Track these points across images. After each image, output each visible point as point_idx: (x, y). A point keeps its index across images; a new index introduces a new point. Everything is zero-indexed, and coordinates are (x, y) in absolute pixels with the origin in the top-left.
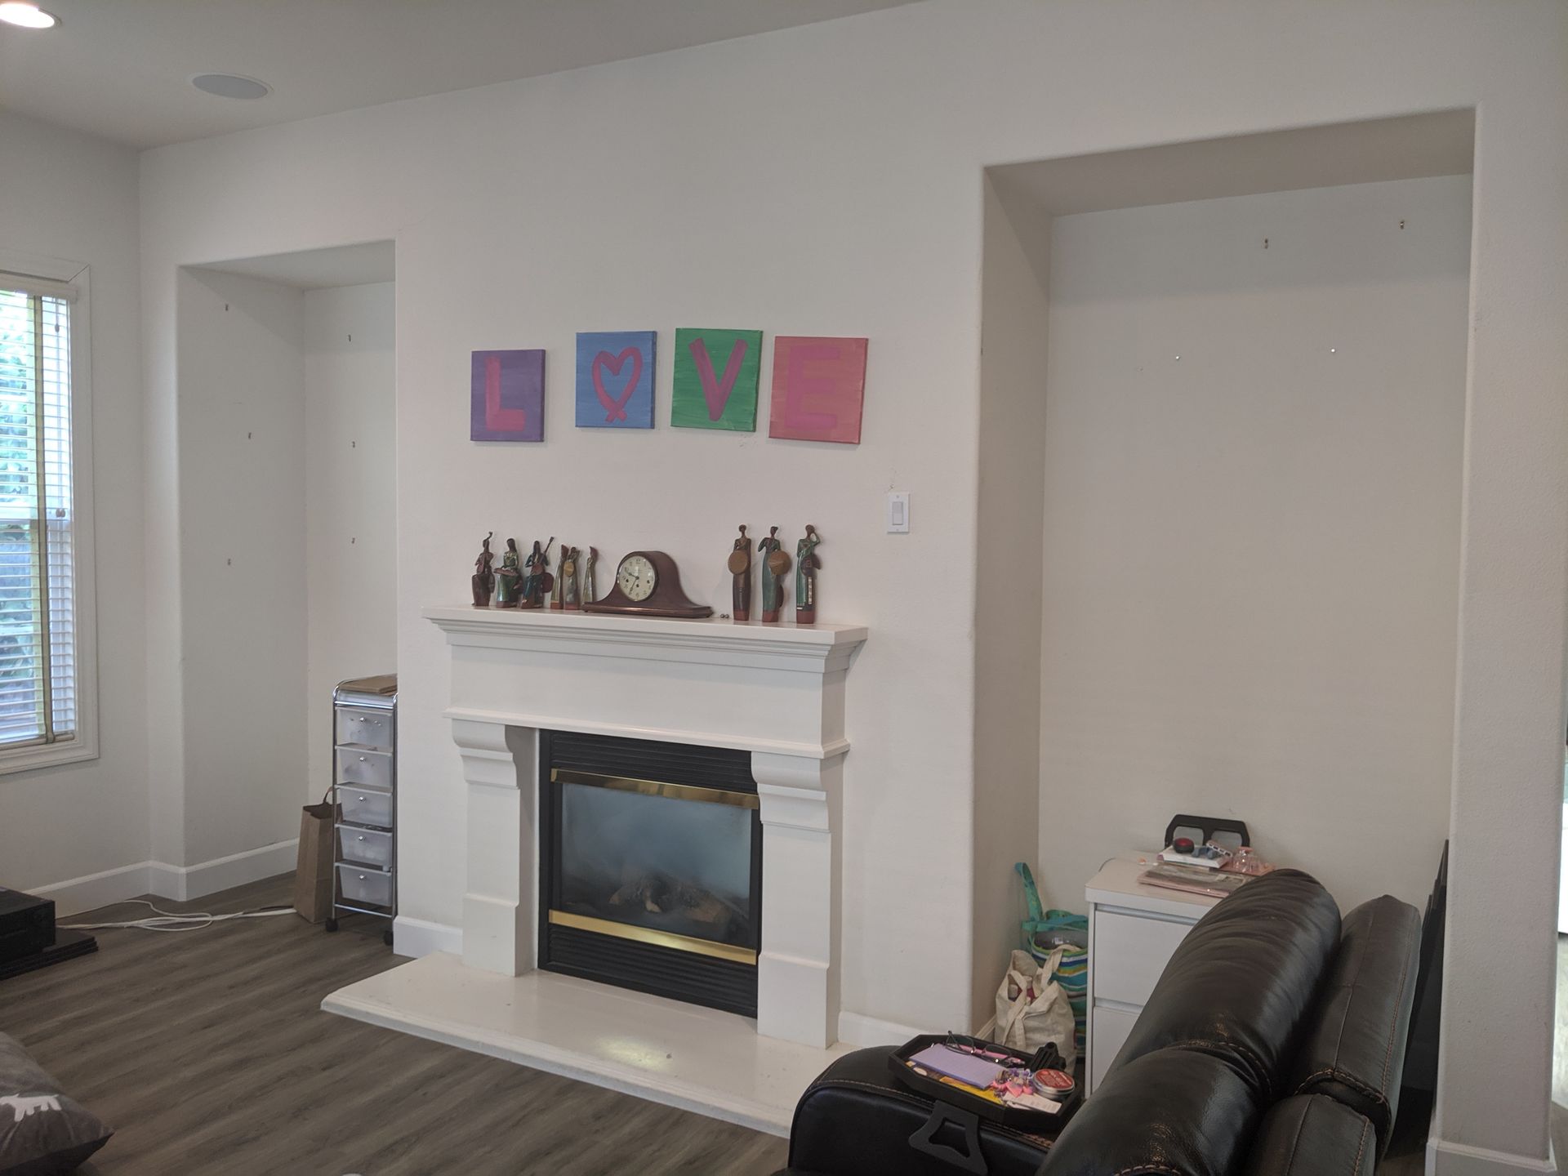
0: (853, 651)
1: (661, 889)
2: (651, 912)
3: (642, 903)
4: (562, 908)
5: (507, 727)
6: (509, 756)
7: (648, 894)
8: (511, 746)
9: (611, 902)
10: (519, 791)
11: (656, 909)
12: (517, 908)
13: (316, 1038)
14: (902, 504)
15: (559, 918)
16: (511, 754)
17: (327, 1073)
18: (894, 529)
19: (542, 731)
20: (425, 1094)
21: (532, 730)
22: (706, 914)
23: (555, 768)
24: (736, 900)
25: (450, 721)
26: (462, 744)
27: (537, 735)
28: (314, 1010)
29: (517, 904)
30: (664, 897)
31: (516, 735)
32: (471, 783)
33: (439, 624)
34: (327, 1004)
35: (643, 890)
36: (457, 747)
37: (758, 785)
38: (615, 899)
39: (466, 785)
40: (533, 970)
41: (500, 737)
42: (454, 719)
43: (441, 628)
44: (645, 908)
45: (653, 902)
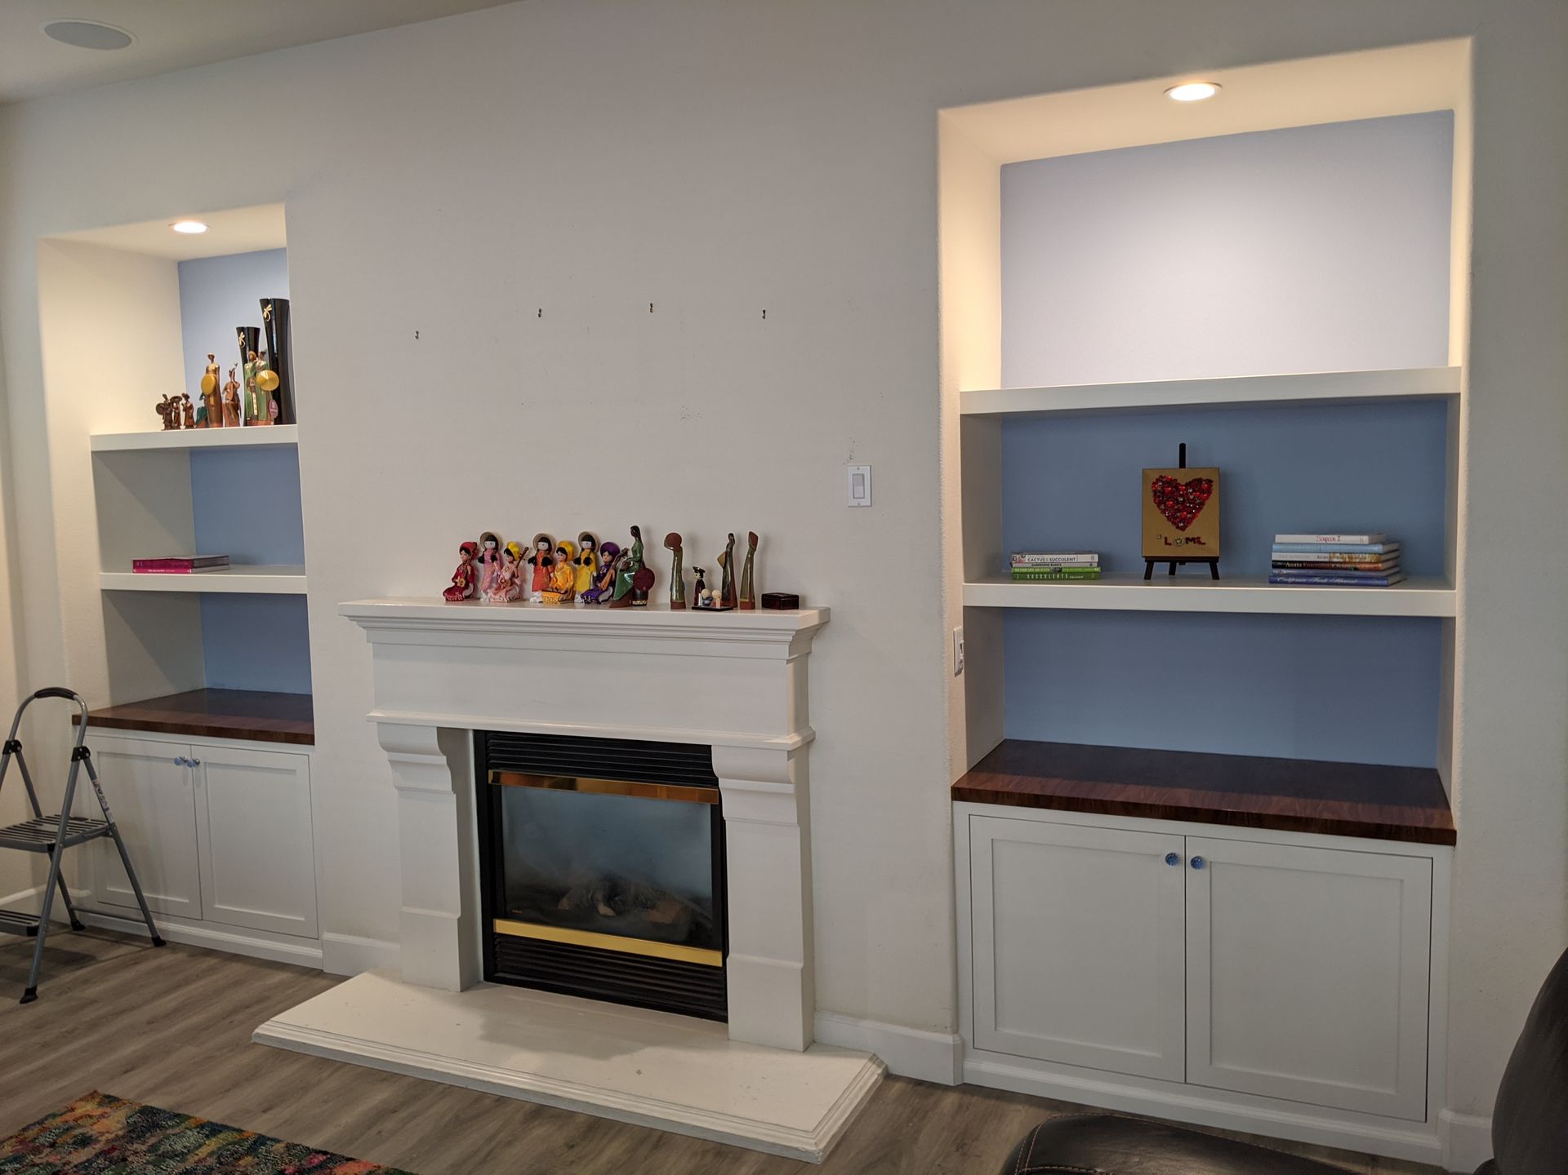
0: (815, 634)
1: (614, 892)
2: (605, 916)
3: (593, 908)
4: (507, 916)
5: (439, 729)
6: (443, 759)
7: (599, 896)
8: (444, 749)
9: (560, 907)
10: (455, 795)
11: (609, 912)
12: (459, 920)
13: (252, 1075)
14: (863, 475)
15: (503, 927)
16: (445, 758)
17: (267, 1116)
18: (855, 502)
19: (476, 732)
20: (380, 1132)
21: (464, 731)
22: (663, 915)
23: (491, 769)
24: (697, 900)
25: (376, 724)
26: (388, 748)
27: (471, 736)
28: (245, 1044)
29: (459, 915)
30: (617, 898)
31: (448, 737)
32: (400, 789)
33: (356, 620)
34: (259, 1035)
35: (593, 893)
36: (386, 752)
37: (720, 780)
38: (564, 904)
39: (396, 790)
40: (479, 982)
41: (433, 741)
42: (378, 723)
43: (359, 626)
44: (598, 912)
45: (605, 905)
